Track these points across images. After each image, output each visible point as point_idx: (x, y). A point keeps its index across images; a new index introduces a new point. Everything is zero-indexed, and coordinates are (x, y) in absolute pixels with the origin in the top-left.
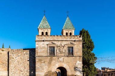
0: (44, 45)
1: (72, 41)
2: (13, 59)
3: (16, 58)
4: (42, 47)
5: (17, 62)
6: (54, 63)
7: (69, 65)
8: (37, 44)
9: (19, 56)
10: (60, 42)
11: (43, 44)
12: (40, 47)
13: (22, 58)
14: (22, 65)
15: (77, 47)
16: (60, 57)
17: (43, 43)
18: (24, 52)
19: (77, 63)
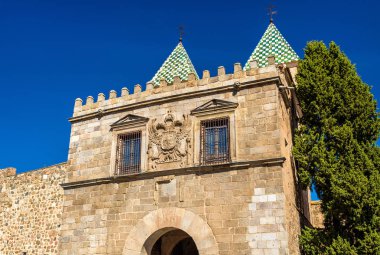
0: (98, 134)
1: (220, 91)
2: (8, 209)
3: (17, 203)
4: (90, 142)
5: (18, 220)
6: (137, 208)
7: (207, 219)
8: (77, 133)
9: (27, 194)
10: (166, 105)
11: (97, 129)
12: (84, 143)
13: (37, 200)
14: (30, 229)
15: (249, 115)
16: (165, 178)
17: (95, 123)
18: (45, 177)
19: (254, 199)
